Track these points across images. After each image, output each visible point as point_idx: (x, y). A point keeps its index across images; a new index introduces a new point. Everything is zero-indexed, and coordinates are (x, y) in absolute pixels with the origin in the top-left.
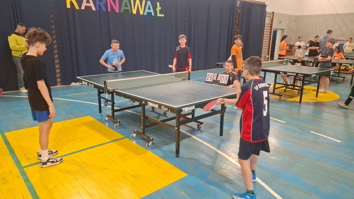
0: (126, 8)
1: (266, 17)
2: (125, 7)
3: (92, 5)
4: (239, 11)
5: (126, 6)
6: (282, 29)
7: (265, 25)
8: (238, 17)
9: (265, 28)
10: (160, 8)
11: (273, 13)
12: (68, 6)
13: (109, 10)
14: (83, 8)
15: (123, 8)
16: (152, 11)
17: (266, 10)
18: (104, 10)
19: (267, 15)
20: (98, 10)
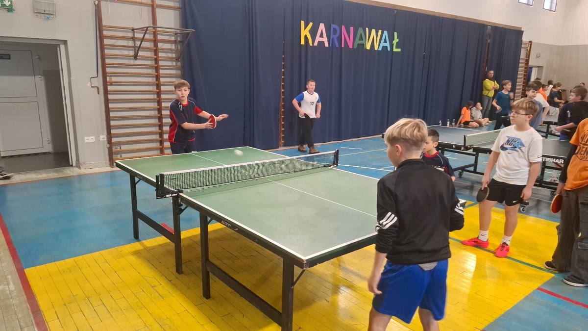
0: (361, 42)
1: (522, 49)
2: (359, 40)
3: (325, 39)
4: (489, 41)
5: (361, 39)
6: (538, 67)
7: (521, 61)
8: (487, 49)
9: (520, 65)
10: (397, 40)
11: (531, 42)
12: (303, 42)
13: (343, 46)
14: (316, 44)
15: (358, 42)
16: (388, 45)
17: (523, 39)
18: (337, 45)
19: (523, 46)
20: (331, 46)
